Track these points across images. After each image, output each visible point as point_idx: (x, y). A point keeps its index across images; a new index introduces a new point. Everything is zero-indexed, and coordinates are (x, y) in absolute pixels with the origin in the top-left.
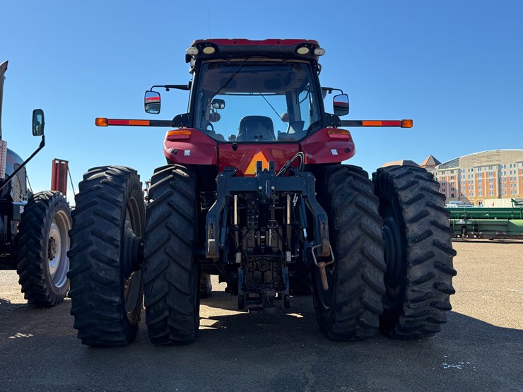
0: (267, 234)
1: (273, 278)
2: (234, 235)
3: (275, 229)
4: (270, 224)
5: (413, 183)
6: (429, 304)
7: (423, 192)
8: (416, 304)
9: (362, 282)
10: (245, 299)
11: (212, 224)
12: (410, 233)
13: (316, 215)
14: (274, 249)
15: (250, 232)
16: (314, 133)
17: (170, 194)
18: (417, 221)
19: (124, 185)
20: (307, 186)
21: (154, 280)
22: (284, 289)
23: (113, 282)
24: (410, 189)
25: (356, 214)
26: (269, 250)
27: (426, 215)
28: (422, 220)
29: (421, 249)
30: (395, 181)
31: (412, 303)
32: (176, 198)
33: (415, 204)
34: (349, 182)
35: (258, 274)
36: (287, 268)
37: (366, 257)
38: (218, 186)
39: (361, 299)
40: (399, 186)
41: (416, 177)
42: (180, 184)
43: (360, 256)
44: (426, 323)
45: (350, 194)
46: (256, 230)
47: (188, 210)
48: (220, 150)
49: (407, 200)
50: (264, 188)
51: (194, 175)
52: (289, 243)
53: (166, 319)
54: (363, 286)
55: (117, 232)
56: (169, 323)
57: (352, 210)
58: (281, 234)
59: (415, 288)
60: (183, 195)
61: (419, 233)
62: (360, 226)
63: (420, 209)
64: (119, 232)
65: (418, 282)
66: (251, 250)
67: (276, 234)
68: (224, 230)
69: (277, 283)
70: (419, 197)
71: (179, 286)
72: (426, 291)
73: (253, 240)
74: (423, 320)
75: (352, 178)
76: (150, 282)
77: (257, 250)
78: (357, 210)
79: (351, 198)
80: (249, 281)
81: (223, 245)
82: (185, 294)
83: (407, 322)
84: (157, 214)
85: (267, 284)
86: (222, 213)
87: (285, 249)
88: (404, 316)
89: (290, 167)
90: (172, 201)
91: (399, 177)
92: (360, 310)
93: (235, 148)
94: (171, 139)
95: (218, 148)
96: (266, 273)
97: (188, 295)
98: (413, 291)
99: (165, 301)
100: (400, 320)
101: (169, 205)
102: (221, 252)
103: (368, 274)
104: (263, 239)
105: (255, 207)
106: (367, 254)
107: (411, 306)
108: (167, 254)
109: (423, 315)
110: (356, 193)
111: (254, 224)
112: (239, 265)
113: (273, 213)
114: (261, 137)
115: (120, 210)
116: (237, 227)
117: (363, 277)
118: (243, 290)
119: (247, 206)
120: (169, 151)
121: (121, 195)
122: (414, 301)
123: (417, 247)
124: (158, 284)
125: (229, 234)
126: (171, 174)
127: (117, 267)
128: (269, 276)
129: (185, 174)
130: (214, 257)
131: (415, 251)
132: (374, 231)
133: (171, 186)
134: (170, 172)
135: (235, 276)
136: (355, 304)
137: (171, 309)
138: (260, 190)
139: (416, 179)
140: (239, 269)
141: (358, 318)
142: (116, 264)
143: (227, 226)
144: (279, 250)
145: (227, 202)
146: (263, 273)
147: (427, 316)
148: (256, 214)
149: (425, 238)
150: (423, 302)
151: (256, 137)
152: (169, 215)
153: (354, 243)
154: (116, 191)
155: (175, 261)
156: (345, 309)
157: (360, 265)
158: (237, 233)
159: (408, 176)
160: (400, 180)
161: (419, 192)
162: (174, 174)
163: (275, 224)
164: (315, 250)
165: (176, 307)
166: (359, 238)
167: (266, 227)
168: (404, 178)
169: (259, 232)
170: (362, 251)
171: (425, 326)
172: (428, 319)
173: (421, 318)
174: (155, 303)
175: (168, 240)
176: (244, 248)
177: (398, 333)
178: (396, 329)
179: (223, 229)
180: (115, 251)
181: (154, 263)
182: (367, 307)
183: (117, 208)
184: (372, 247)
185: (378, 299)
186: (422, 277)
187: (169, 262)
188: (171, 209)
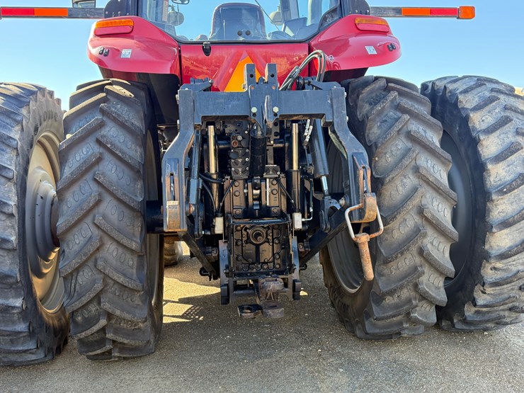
0: (263, 187)
1: (273, 255)
2: (211, 188)
3: (276, 179)
4: (267, 171)
5: (491, 100)
6: (516, 288)
7: (508, 113)
8: (498, 288)
9: (418, 260)
10: (231, 288)
11: (172, 175)
12: (492, 179)
13: (350, 154)
14: (275, 210)
15: (236, 184)
16: (329, 26)
17: (101, 125)
18: (505, 159)
19: (24, 111)
20: (332, 106)
21: (77, 270)
22: (291, 270)
23: (7, 276)
24: (487, 108)
25: (408, 150)
26: (266, 212)
27: (519, 150)
28: (513, 158)
29: (512, 203)
30: (461, 97)
31: (491, 287)
32: (111, 132)
33: (498, 132)
34: (392, 101)
35: (250, 249)
36: (295, 238)
37: (427, 219)
38: (181, 109)
39: (416, 286)
40: (469, 106)
41: (492, 90)
42: (119, 109)
43: (417, 219)
44: (507, 313)
45: (397, 120)
46: (246, 181)
47: (133, 151)
48: (183, 55)
49: (484, 126)
50: (261, 109)
51: (143, 94)
52: (296, 200)
53: (103, 330)
54: (421, 266)
55: (10, 191)
56: (109, 335)
57: (401, 144)
58: (284, 184)
59: (498, 265)
60: (123, 125)
61: (509, 178)
62: (416, 170)
63: (507, 141)
64: (14, 190)
65: (503, 256)
66: (239, 212)
67: (276, 187)
68: (194, 183)
69: (279, 261)
70: (503, 122)
71: (121, 279)
72: (514, 269)
73: (242, 196)
74: (503, 310)
75: (396, 94)
76: (71, 274)
77: (248, 213)
78: (409, 145)
79: (398, 126)
80: (237, 259)
81: (193, 209)
82: (132, 290)
83: (477, 312)
84: (78, 159)
85: (265, 263)
86: (190, 153)
87: (291, 210)
88: (475, 305)
89: (298, 78)
90: (103, 136)
91: (465, 91)
92: (414, 302)
93: (207, 51)
94: (100, 34)
95: (180, 51)
96: (261, 247)
97: (138, 291)
98: (495, 269)
99: (99, 303)
100: (466, 308)
101: (99, 142)
102: (191, 218)
103: (429, 246)
104: (256, 195)
105: (243, 144)
106: (429, 216)
107: (489, 290)
108: (98, 227)
109: (506, 304)
110: (407, 117)
111: (243, 172)
112: (220, 236)
113: (270, 153)
114: (248, 33)
115: (14, 153)
116: (215, 177)
117: (421, 252)
118: (227, 275)
119: (229, 143)
120: (95, 51)
121: (18, 128)
122: (496, 284)
123: (505, 201)
124: (84, 277)
125: (203, 188)
126: (103, 92)
127: (14, 250)
128: (267, 251)
129: (128, 93)
130: (179, 230)
131: (500, 208)
132: (439, 178)
133: (103, 112)
134: (101, 89)
135: (214, 254)
136: (406, 293)
137: (109, 316)
138: (254, 114)
139: (494, 94)
140: (221, 243)
141: (408, 314)
142: (9, 246)
143: (199, 176)
144: (281, 211)
145: (197, 137)
146: (258, 246)
147: (510, 305)
148: (245, 155)
149: (519, 186)
150: (509, 285)
151: (240, 34)
152: (99, 160)
153: (408, 198)
154: (8, 121)
155: (112, 238)
156: (389, 300)
157: (417, 233)
158: (215, 186)
159: (479, 89)
160: (469, 96)
161: (503, 114)
162: (108, 92)
163: (275, 171)
164: (350, 214)
165: (118, 312)
166: (415, 190)
167: (262, 176)
168: (475, 92)
169: (250, 184)
170: (421, 211)
171: (504, 317)
172: (510, 309)
173: (501, 307)
174: (84, 306)
175: (98, 203)
176: (227, 209)
177: (459, 326)
178: (455, 321)
179: (192, 180)
180: (8, 223)
181: (76, 242)
182: (424, 297)
183: (8, 150)
184: (435, 204)
185: (440, 282)
186: (510, 249)
187: (101, 240)
188: (102, 150)
